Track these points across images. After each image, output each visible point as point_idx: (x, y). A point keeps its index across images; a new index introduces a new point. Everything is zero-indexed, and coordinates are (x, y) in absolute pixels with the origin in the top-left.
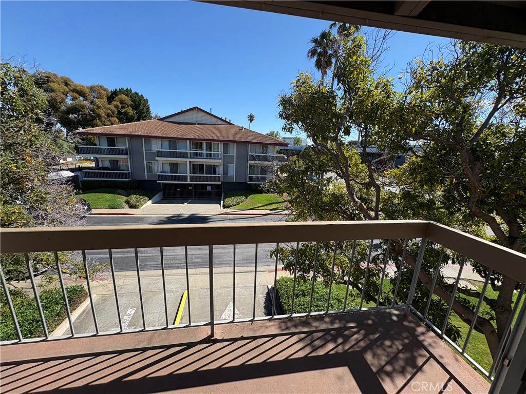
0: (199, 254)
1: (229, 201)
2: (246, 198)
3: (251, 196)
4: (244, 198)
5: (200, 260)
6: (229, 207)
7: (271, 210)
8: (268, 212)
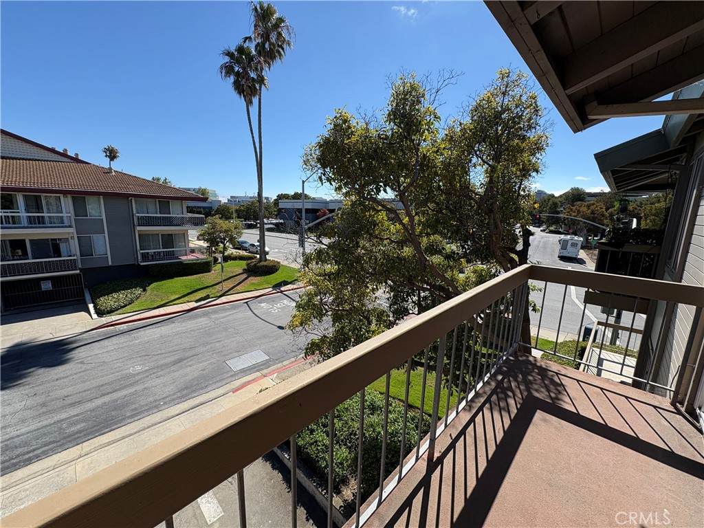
0: (77, 415)
1: (107, 301)
2: (145, 290)
3: (153, 285)
4: (139, 291)
5: (83, 424)
6: (113, 311)
7: (197, 301)
8: (194, 305)
